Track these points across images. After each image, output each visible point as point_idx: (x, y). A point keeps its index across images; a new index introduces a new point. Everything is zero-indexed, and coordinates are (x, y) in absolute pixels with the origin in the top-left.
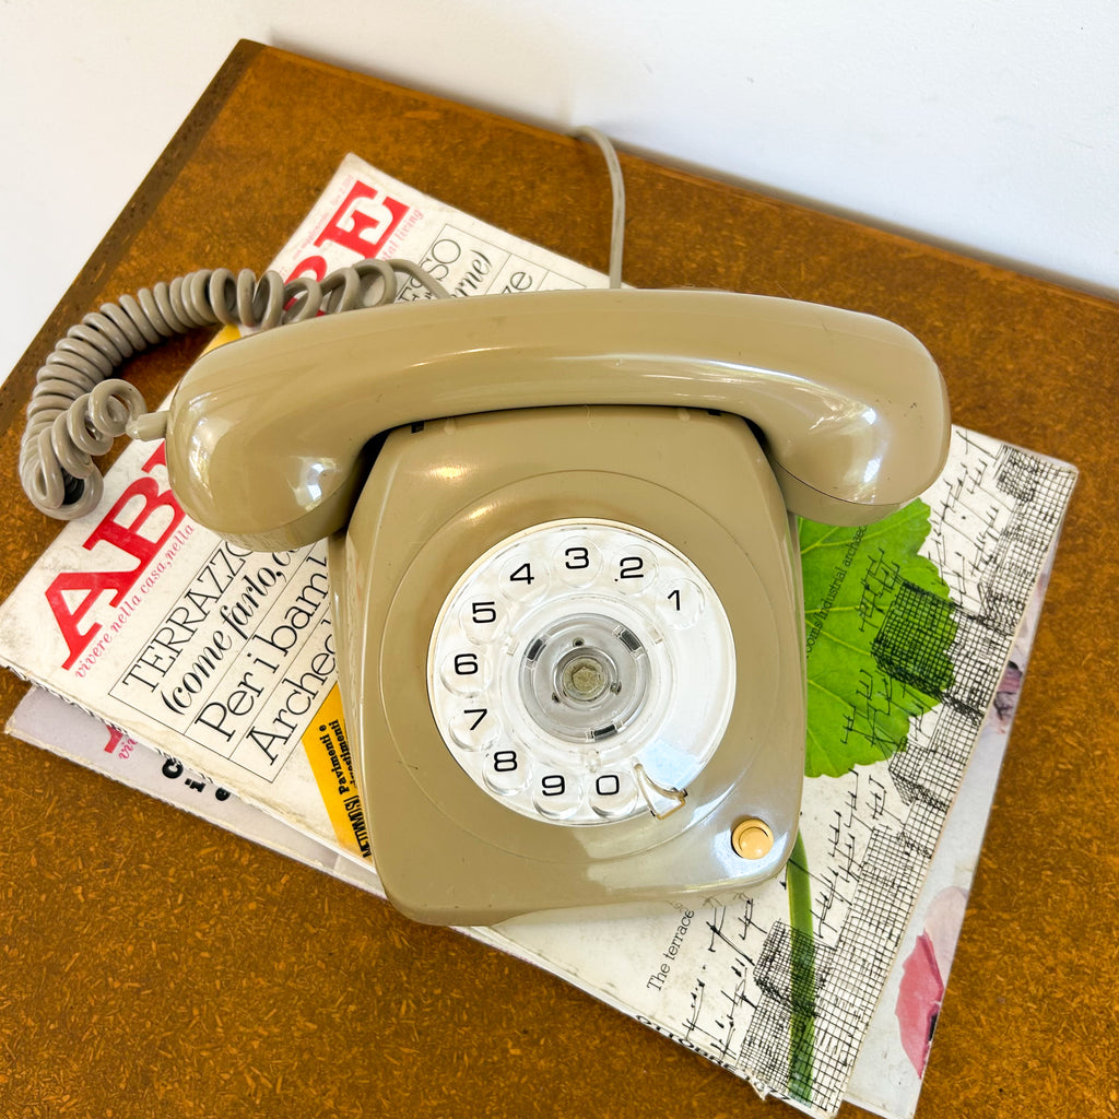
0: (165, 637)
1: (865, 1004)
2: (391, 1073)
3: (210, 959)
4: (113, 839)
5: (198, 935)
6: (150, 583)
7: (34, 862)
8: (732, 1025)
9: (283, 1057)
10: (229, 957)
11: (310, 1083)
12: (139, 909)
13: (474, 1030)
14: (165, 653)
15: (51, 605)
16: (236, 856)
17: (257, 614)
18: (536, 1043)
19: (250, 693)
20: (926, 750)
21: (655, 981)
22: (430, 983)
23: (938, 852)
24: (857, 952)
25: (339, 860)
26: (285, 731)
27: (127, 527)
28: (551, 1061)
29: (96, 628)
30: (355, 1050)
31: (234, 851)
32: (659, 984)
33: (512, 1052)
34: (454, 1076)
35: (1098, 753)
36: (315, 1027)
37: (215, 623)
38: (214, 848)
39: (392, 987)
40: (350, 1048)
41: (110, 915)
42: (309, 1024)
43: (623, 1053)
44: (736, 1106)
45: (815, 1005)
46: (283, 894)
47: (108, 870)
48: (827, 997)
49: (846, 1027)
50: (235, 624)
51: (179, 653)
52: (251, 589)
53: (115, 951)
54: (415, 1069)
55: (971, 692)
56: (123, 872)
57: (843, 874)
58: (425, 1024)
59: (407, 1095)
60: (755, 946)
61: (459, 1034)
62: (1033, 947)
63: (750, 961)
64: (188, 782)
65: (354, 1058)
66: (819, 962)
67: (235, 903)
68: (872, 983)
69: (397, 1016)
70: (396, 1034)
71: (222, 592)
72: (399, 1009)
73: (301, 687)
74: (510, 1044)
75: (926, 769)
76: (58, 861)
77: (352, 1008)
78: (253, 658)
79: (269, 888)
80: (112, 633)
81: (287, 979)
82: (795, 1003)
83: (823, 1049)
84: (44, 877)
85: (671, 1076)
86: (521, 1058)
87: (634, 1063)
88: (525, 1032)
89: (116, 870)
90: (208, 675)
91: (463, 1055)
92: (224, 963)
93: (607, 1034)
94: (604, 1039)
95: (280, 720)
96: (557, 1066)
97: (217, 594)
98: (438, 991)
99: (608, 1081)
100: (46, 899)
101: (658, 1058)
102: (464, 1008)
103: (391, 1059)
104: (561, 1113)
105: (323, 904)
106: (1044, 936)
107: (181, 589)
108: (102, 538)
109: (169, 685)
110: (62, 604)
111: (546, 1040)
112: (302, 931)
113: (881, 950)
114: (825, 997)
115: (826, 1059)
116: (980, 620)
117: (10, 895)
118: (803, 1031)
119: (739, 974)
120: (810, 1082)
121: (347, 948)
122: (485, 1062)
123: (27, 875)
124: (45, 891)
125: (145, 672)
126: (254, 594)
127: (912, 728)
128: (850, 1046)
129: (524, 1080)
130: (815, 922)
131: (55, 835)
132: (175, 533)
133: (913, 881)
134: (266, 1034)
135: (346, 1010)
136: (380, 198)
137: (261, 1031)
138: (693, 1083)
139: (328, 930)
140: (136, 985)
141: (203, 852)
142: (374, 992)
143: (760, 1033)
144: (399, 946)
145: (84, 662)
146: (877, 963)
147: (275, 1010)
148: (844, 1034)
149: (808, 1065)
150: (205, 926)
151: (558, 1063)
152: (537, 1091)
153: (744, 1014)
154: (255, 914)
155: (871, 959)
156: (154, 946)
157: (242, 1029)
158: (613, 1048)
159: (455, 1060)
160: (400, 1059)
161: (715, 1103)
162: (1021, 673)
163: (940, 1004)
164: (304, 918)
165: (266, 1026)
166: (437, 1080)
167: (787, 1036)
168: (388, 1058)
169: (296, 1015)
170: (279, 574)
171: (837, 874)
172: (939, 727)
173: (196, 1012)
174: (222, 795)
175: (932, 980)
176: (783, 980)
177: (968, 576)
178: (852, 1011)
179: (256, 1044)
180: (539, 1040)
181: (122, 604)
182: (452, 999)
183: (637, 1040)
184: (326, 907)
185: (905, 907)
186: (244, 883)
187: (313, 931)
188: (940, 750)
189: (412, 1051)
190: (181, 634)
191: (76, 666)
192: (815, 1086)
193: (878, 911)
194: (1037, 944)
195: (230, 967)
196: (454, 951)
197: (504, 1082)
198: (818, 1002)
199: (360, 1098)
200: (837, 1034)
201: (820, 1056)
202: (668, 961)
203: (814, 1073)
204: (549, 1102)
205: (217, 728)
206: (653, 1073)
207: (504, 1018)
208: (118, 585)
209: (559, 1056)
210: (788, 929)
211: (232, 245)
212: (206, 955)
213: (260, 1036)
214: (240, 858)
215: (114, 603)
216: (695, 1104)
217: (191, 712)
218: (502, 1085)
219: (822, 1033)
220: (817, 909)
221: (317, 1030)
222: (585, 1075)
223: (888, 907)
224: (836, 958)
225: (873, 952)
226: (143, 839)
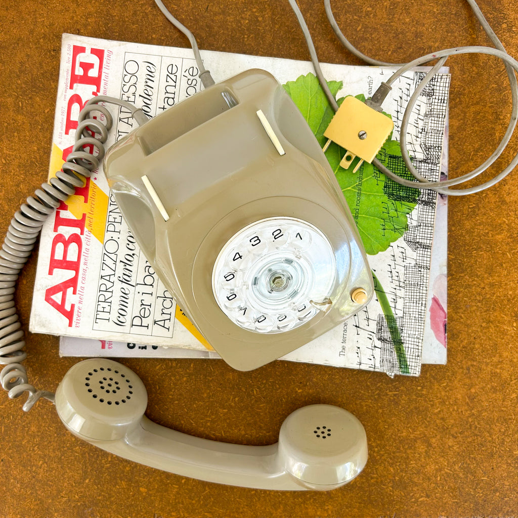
0: (102, 298)
1: (419, 333)
2: (260, 414)
3: (179, 403)
5: (171, 397)
6: (84, 279)
8: (374, 358)
9: (220, 424)
10: (185, 400)
11: (234, 429)
13: (282, 389)
14: (105, 305)
15: (50, 304)
16: (170, 364)
17: (133, 274)
19: (147, 307)
20: (417, 226)
21: (341, 353)
22: (260, 380)
23: (431, 266)
24: (411, 315)
25: (210, 353)
26: (168, 317)
27: (61, 259)
28: (313, 389)
29: (73, 306)
30: (244, 412)
31: (169, 363)
32: (344, 353)
33: (299, 391)
34: (282, 407)
35: (484, 195)
37: (118, 285)
38: (161, 365)
39: (248, 386)
40: (242, 412)
42: (225, 410)
43: (337, 377)
44: (383, 379)
45: (401, 340)
46: (194, 370)
48: (405, 335)
49: (415, 343)
50: (126, 282)
51: (111, 303)
52: (125, 266)
54: (268, 410)
55: (428, 195)
57: (398, 288)
58: (265, 394)
60: (373, 327)
61: (278, 393)
62: (475, 283)
63: (373, 333)
64: (139, 348)
65: (245, 415)
66: (398, 323)
67: (178, 380)
68: (420, 324)
69: (254, 395)
70: (256, 401)
71: (115, 271)
72: (253, 393)
73: (165, 297)
74: (297, 389)
75: (418, 234)
77: (237, 399)
78: (141, 293)
79: (188, 371)
80: (80, 305)
81: (209, 398)
82: (394, 342)
83: (409, 354)
85: (357, 378)
86: (303, 392)
87: (343, 378)
88: (301, 383)
90: (127, 307)
91: (282, 399)
92: (184, 402)
94: (329, 375)
95: (164, 313)
97: (113, 273)
98: (264, 382)
99: (336, 388)
101: (350, 373)
102: (276, 383)
105: (210, 368)
106: (478, 276)
107: (98, 277)
108: (54, 268)
109: (114, 316)
110: (54, 302)
111: (309, 383)
112: (207, 380)
113: (420, 311)
114: (404, 336)
115: (411, 357)
116: (424, 161)
118: (400, 350)
119: (371, 339)
120: (408, 367)
121: (226, 380)
122: (291, 398)
125: (101, 315)
126: (128, 267)
127: (409, 219)
128: (418, 349)
129: (306, 399)
130: (393, 310)
132: (82, 254)
133: (425, 281)
134: (210, 419)
135: (235, 401)
136: (88, 51)
137: (208, 419)
138: (366, 377)
139: (216, 376)
141: (157, 368)
142: (242, 391)
143: (385, 357)
145: (76, 321)
146: (420, 316)
147: (210, 411)
148: (415, 346)
149: (405, 361)
150: (171, 393)
151: (316, 389)
152: (312, 401)
153: (377, 352)
154: (187, 381)
155: (417, 316)
157: (201, 421)
158: (333, 376)
159: (280, 402)
160: (261, 409)
161: (376, 381)
162: (446, 176)
163: (446, 320)
164: (205, 376)
165: (210, 417)
166: (277, 410)
167: (395, 354)
168: (257, 410)
169: (218, 409)
170: (133, 254)
171: (396, 289)
172: (419, 215)
174: (155, 348)
175: (441, 312)
176: (387, 335)
177: (415, 142)
178: (415, 337)
179: (209, 424)
180: (306, 384)
181: (77, 292)
182: (270, 382)
184: (212, 369)
185: (424, 292)
186: (178, 372)
187: (211, 379)
188: (422, 224)
189: (264, 405)
190: (108, 295)
191: (74, 324)
192: (410, 367)
193: (415, 297)
194: (476, 281)
195: (187, 403)
198: (402, 338)
199: (252, 427)
200: (412, 346)
201: (408, 357)
202: (344, 344)
203: (408, 363)
205: (141, 326)
206: (350, 379)
207: (292, 381)
208: (71, 285)
210: (383, 316)
211: (31, 98)
212: (177, 402)
213: (209, 421)
214: (172, 364)
215: (74, 293)
216: (369, 384)
217: (128, 324)
219: (407, 348)
220: (392, 305)
221: (228, 411)
222: (327, 389)
223: (418, 294)
224: (404, 320)
225: (417, 313)
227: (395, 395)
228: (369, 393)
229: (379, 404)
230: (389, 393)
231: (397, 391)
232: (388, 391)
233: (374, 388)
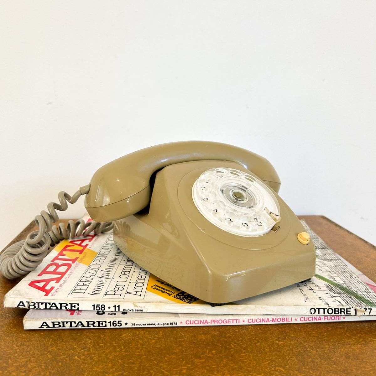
0: (81, 284)
2: (244, 361)
4: (83, 342)
5: (137, 353)
6: (68, 278)
7: (50, 356)
8: (338, 301)
11: (216, 373)
12: (107, 355)
13: (262, 343)
14: (83, 287)
15: (32, 287)
17: (111, 275)
18: (285, 339)
19: (121, 287)
20: (323, 255)
21: (307, 300)
22: (236, 338)
24: (351, 282)
26: (140, 290)
27: (52, 271)
28: (295, 341)
29: (53, 287)
30: (225, 360)
31: (136, 332)
33: (280, 343)
34: (267, 354)
36: (204, 360)
37: (97, 279)
38: (128, 333)
39: (223, 343)
40: (222, 361)
41: (95, 359)
42: (201, 360)
45: (354, 292)
46: (163, 335)
47: (86, 350)
50: (105, 278)
51: (88, 286)
52: (105, 272)
53: (103, 367)
54: (251, 358)
56: (93, 348)
57: (330, 274)
58: (244, 347)
59: (255, 364)
60: (325, 289)
61: (258, 345)
63: (327, 291)
64: (109, 314)
66: (344, 286)
67: (146, 342)
69: (232, 348)
70: (236, 352)
73: (138, 282)
74: (277, 342)
75: (327, 257)
76: (61, 353)
77: (214, 351)
78: (116, 281)
79: (157, 336)
80: (60, 287)
81: (182, 353)
82: (349, 293)
83: (367, 297)
84: (57, 359)
85: (334, 332)
86: (284, 343)
87: (320, 333)
88: (279, 338)
89: (90, 349)
90: (102, 287)
91: (264, 349)
92: (154, 356)
94: (305, 332)
95: (136, 289)
96: (298, 341)
97: (94, 275)
98: (240, 339)
99: (317, 339)
100: (62, 364)
102: (253, 339)
103: (240, 358)
104: (312, 350)
105: (180, 333)
107: (80, 276)
108: (44, 274)
109: (89, 291)
110: (37, 286)
111: (288, 337)
112: (178, 341)
114: (354, 290)
115: (370, 298)
117: (43, 367)
118: (357, 296)
119: (327, 294)
121: (198, 340)
122: (274, 348)
123: (48, 360)
124: (60, 362)
125: (78, 291)
126: (107, 272)
129: (291, 348)
130: (334, 281)
131: (56, 348)
132: (70, 269)
135: (212, 353)
137: (183, 367)
139: (188, 338)
140: (120, 373)
141: (124, 335)
142: (218, 346)
143: (347, 300)
144: (217, 334)
145: (52, 294)
147: (184, 361)
148: (368, 293)
149: (367, 301)
150: (138, 351)
153: (338, 298)
154: (156, 342)
156: (120, 361)
157: (175, 370)
158: (310, 332)
159: (263, 351)
160: (243, 357)
166: (262, 357)
167: (355, 298)
168: (239, 358)
169: (194, 360)
170: (112, 268)
172: (321, 252)
173: (152, 371)
174: (125, 313)
176: (340, 291)
181: (60, 282)
182: (247, 339)
184: (182, 334)
186: (146, 338)
189: (246, 354)
190: (86, 283)
191: (50, 295)
193: (347, 275)
195: (157, 357)
196: (236, 330)
199: (239, 371)
200: (366, 294)
202: (305, 297)
203: (371, 301)
204: (305, 349)
205: (114, 295)
206: (328, 333)
207: (269, 337)
208: (56, 280)
209: (296, 339)
210: (329, 284)
212: (144, 357)
213: (185, 369)
215: (57, 283)
216: (349, 335)
217: (102, 294)
218: (285, 351)
219: (363, 295)
221: (205, 361)
222: (309, 340)
224: (348, 284)
225: (355, 281)
226: (96, 339)
228: (354, 340)
229: (371, 347)
230: (374, 340)
232: (372, 338)
233: (356, 337)
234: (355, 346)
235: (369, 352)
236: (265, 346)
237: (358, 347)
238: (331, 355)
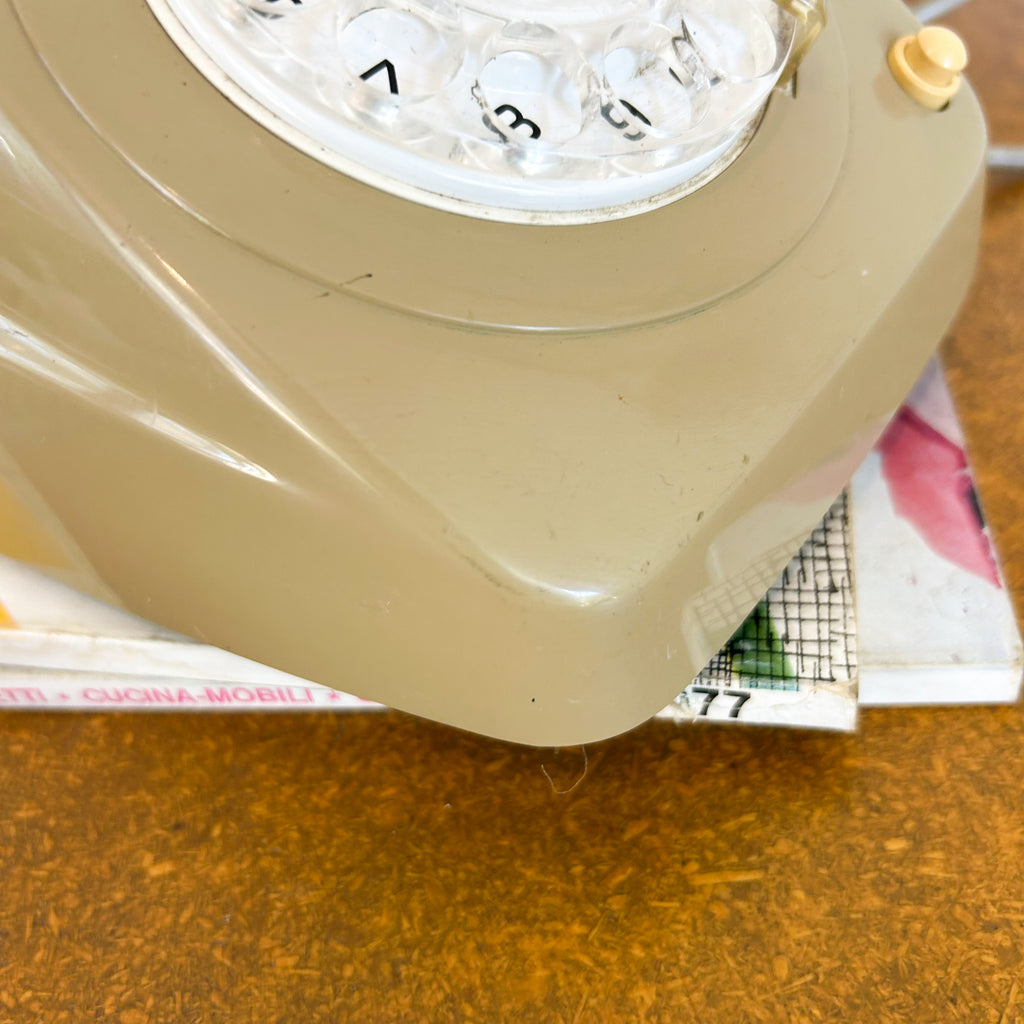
13: (68, 860)
18: (204, 837)
28: (240, 861)
33: (154, 871)
34: (28, 963)
43: (392, 791)
44: (662, 798)
61: (35, 879)
74: (148, 859)
86: (173, 876)
87: (421, 798)
88: (178, 827)
91: (45, 915)
93: (353, 769)
94: (345, 782)
96: (254, 863)
99: (371, 854)
102: (45, 829)
104: (278, 952)
111: (224, 826)
115: (792, 597)
120: (778, 646)
122: (97, 912)
128: (828, 559)
129: (186, 915)
149: (761, 619)
151: (258, 857)
152: (218, 926)
158: (369, 789)
159: (28, 932)
175: (935, 449)
180: (208, 830)
183: (417, 757)
192: (791, 648)
196: (20, 742)
197: (142, 936)
203: (779, 629)
204: (248, 938)
206: (465, 803)
207: (131, 817)
209: (256, 844)
216: (571, 826)
218: (138, 942)
227: (742, 891)
228: (571, 880)
229: (638, 952)
230: (699, 881)
231: (750, 868)
232: (694, 866)
233: (605, 852)
234: (544, 934)
235: (593, 1002)
236: (67, 891)
237: (562, 945)
238: (362, 1001)
